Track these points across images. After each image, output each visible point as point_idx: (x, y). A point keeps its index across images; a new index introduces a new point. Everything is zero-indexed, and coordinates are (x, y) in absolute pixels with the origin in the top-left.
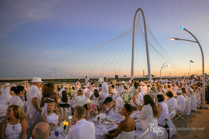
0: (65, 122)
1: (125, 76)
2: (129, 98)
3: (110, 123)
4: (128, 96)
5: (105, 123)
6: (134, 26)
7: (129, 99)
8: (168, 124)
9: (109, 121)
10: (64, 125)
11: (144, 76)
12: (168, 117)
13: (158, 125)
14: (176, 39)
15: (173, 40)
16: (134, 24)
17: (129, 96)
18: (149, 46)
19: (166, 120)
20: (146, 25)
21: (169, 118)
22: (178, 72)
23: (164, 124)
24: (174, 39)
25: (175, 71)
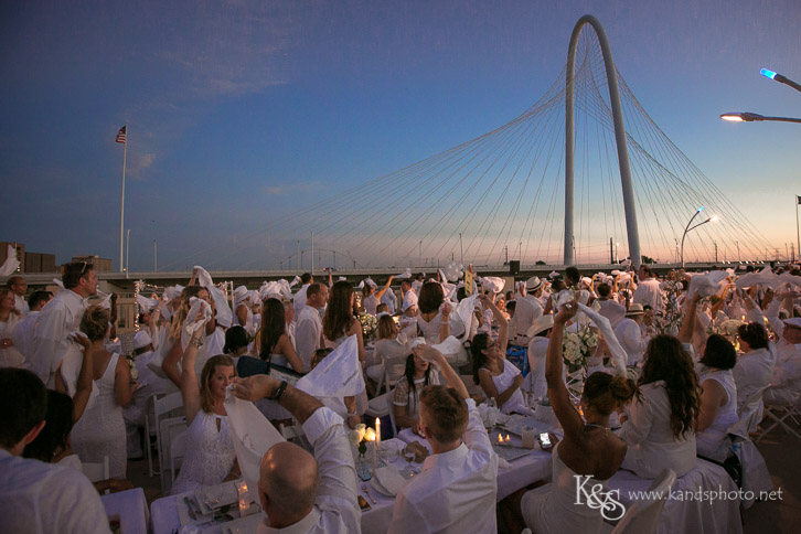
0: (363, 430)
1: (540, 263)
2: (585, 350)
3: (517, 443)
4: (578, 341)
5: (498, 439)
6: (569, 79)
7: (582, 352)
8: (738, 453)
9: (511, 434)
10: (361, 438)
11: (613, 262)
12: (740, 428)
13: (698, 456)
14: (748, 117)
15: (738, 123)
16: (569, 72)
17: (584, 342)
18: (630, 151)
19: (733, 437)
20: (616, 73)
21: (744, 429)
22: (749, 245)
23: (724, 454)
24: (739, 119)
25: (735, 239)
